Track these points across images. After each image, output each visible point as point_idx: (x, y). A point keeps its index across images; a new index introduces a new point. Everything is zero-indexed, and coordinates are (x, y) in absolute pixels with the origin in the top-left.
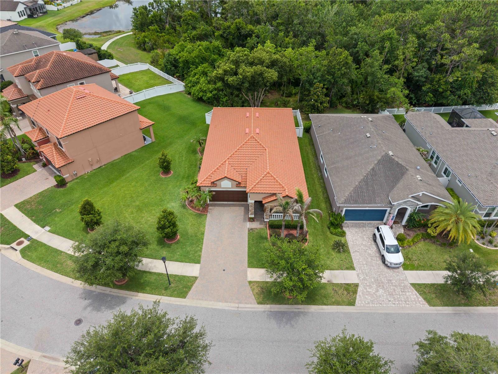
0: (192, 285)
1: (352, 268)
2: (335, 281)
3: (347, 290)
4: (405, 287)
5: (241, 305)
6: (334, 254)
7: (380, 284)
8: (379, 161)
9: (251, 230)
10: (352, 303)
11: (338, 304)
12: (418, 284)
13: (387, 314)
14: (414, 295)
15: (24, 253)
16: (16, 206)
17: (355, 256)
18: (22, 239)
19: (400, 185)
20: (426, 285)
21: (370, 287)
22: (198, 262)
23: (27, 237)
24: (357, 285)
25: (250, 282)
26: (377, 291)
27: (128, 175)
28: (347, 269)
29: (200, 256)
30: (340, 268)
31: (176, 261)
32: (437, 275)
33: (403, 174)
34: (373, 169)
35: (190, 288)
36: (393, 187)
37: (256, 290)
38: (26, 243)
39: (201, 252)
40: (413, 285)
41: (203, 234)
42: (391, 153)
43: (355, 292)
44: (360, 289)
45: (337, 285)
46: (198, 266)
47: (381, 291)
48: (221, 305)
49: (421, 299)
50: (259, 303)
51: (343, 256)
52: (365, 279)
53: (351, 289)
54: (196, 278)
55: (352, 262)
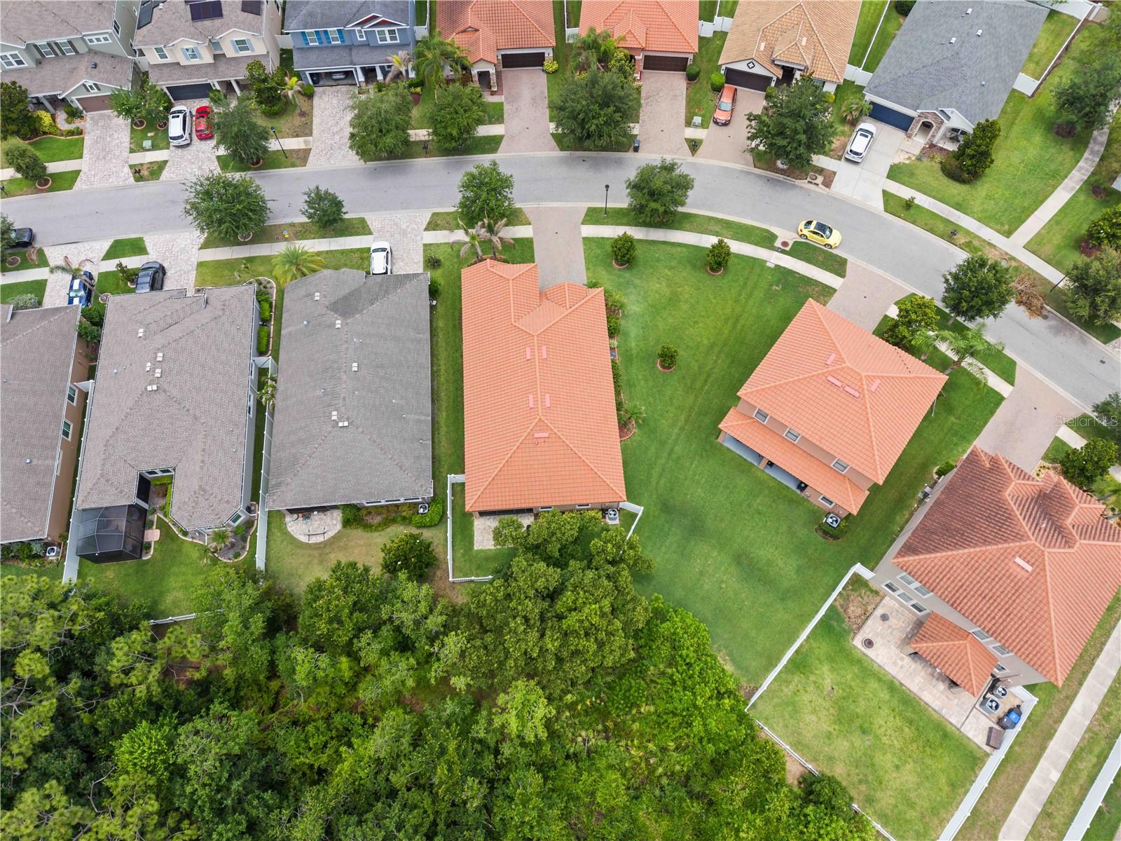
0: (585, 217)
1: (426, 246)
2: (446, 232)
3: (436, 226)
4: (380, 231)
7: (404, 233)
10: (434, 214)
12: (366, 234)
13: (407, 208)
14: (375, 225)
15: (773, 237)
16: (835, 290)
17: (419, 258)
18: (788, 249)
20: (359, 234)
21: (413, 229)
22: (584, 238)
23: (783, 252)
24: (426, 229)
25: (530, 224)
26: (408, 227)
28: (431, 245)
29: (584, 244)
30: (438, 245)
31: (608, 239)
32: (342, 246)
35: (587, 215)
37: (523, 217)
38: (778, 244)
39: (585, 250)
40: (370, 233)
41: (588, 269)
43: (429, 223)
44: (424, 227)
45: (445, 229)
46: (584, 235)
48: (555, 204)
49: (369, 223)
50: (520, 208)
52: (416, 236)
53: (432, 226)
54: (582, 224)
55: (425, 251)
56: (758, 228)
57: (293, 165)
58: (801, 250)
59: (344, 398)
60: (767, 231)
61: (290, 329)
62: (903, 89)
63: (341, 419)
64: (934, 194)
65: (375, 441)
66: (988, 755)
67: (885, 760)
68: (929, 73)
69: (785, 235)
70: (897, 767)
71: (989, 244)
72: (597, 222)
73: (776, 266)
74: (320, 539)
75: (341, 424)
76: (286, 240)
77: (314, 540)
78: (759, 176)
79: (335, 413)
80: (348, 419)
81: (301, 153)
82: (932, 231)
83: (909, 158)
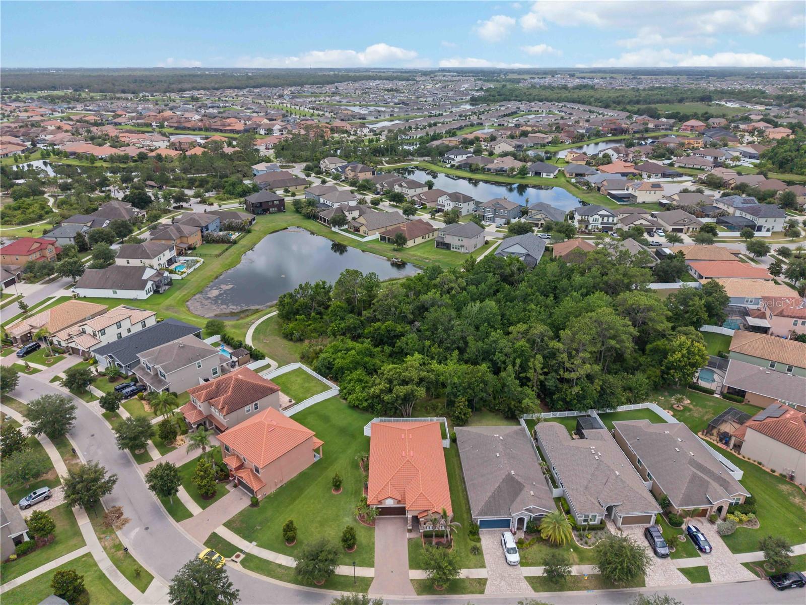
0: (370, 584)
1: (483, 566)
2: (471, 577)
3: (479, 583)
4: (520, 578)
5: (406, 597)
6: (471, 556)
7: (502, 578)
8: (504, 480)
9: (410, 540)
10: (482, 592)
11: (472, 593)
12: (530, 577)
13: (506, 599)
14: (526, 585)
15: (243, 563)
16: (224, 525)
17: (487, 558)
18: (238, 553)
19: (518, 500)
20: (534, 578)
21: (496, 580)
22: (373, 566)
23: (241, 551)
24: (486, 579)
25: (411, 580)
26: (500, 583)
27: (306, 493)
28: (481, 567)
29: (373, 562)
30: (475, 567)
33: (521, 490)
34: (499, 487)
35: (369, 586)
36: (513, 501)
37: (416, 586)
38: (242, 556)
39: (374, 558)
40: (526, 578)
42: (513, 472)
43: (485, 584)
44: (488, 582)
45: (473, 579)
46: (372, 570)
47: (503, 583)
48: (392, 597)
49: (530, 587)
50: (418, 595)
51: (478, 557)
52: (492, 575)
53: (482, 582)
54: (373, 578)
55: (484, 562)
56: (250, 569)
60: (244, 566)
69: (235, 562)
71: (106, 549)
72: (363, 579)
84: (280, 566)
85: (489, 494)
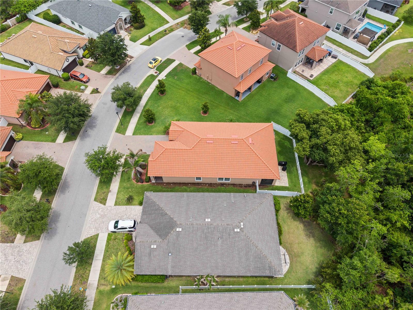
0: (121, 134)
1: (116, 204)
3: (103, 199)
4: (98, 230)
6: (127, 196)
7: (103, 217)
10: (95, 200)
11: (97, 192)
12: (97, 238)
13: (86, 215)
14: (92, 233)
15: (151, 75)
16: (180, 63)
17: (123, 208)
18: (158, 72)
20: (96, 242)
21: (102, 211)
22: (134, 134)
23: (160, 74)
24: (105, 204)
26: (99, 214)
27: (204, 96)
28: (116, 202)
29: (137, 135)
30: (117, 198)
32: (101, 252)
38: (155, 74)
39: (140, 135)
40: (97, 235)
41: (151, 134)
43: (101, 203)
44: (102, 205)
45: (108, 195)
46: (131, 134)
47: (99, 216)
49: (89, 236)
51: (125, 201)
52: (107, 209)
53: (103, 201)
54: (124, 135)
55: (119, 205)
56: (146, 78)
57: (21, 289)
58: (161, 68)
59: (227, 225)
60: (148, 76)
61: (169, 267)
62: (103, 23)
63: (238, 227)
64: (146, 33)
65: (250, 212)
66: (339, 59)
67: (345, 79)
68: (101, 15)
69: (153, 72)
70: (346, 77)
71: (171, 27)
72: (125, 129)
73: (165, 76)
74: (287, 257)
75: (242, 227)
76: (85, 290)
77: (288, 261)
78: (120, 75)
79: (236, 230)
80: (240, 223)
81: (12, 284)
82: (161, 37)
83: (129, 36)
84: (145, 91)
85: (162, 205)
